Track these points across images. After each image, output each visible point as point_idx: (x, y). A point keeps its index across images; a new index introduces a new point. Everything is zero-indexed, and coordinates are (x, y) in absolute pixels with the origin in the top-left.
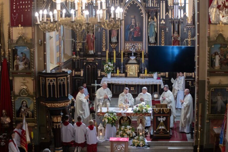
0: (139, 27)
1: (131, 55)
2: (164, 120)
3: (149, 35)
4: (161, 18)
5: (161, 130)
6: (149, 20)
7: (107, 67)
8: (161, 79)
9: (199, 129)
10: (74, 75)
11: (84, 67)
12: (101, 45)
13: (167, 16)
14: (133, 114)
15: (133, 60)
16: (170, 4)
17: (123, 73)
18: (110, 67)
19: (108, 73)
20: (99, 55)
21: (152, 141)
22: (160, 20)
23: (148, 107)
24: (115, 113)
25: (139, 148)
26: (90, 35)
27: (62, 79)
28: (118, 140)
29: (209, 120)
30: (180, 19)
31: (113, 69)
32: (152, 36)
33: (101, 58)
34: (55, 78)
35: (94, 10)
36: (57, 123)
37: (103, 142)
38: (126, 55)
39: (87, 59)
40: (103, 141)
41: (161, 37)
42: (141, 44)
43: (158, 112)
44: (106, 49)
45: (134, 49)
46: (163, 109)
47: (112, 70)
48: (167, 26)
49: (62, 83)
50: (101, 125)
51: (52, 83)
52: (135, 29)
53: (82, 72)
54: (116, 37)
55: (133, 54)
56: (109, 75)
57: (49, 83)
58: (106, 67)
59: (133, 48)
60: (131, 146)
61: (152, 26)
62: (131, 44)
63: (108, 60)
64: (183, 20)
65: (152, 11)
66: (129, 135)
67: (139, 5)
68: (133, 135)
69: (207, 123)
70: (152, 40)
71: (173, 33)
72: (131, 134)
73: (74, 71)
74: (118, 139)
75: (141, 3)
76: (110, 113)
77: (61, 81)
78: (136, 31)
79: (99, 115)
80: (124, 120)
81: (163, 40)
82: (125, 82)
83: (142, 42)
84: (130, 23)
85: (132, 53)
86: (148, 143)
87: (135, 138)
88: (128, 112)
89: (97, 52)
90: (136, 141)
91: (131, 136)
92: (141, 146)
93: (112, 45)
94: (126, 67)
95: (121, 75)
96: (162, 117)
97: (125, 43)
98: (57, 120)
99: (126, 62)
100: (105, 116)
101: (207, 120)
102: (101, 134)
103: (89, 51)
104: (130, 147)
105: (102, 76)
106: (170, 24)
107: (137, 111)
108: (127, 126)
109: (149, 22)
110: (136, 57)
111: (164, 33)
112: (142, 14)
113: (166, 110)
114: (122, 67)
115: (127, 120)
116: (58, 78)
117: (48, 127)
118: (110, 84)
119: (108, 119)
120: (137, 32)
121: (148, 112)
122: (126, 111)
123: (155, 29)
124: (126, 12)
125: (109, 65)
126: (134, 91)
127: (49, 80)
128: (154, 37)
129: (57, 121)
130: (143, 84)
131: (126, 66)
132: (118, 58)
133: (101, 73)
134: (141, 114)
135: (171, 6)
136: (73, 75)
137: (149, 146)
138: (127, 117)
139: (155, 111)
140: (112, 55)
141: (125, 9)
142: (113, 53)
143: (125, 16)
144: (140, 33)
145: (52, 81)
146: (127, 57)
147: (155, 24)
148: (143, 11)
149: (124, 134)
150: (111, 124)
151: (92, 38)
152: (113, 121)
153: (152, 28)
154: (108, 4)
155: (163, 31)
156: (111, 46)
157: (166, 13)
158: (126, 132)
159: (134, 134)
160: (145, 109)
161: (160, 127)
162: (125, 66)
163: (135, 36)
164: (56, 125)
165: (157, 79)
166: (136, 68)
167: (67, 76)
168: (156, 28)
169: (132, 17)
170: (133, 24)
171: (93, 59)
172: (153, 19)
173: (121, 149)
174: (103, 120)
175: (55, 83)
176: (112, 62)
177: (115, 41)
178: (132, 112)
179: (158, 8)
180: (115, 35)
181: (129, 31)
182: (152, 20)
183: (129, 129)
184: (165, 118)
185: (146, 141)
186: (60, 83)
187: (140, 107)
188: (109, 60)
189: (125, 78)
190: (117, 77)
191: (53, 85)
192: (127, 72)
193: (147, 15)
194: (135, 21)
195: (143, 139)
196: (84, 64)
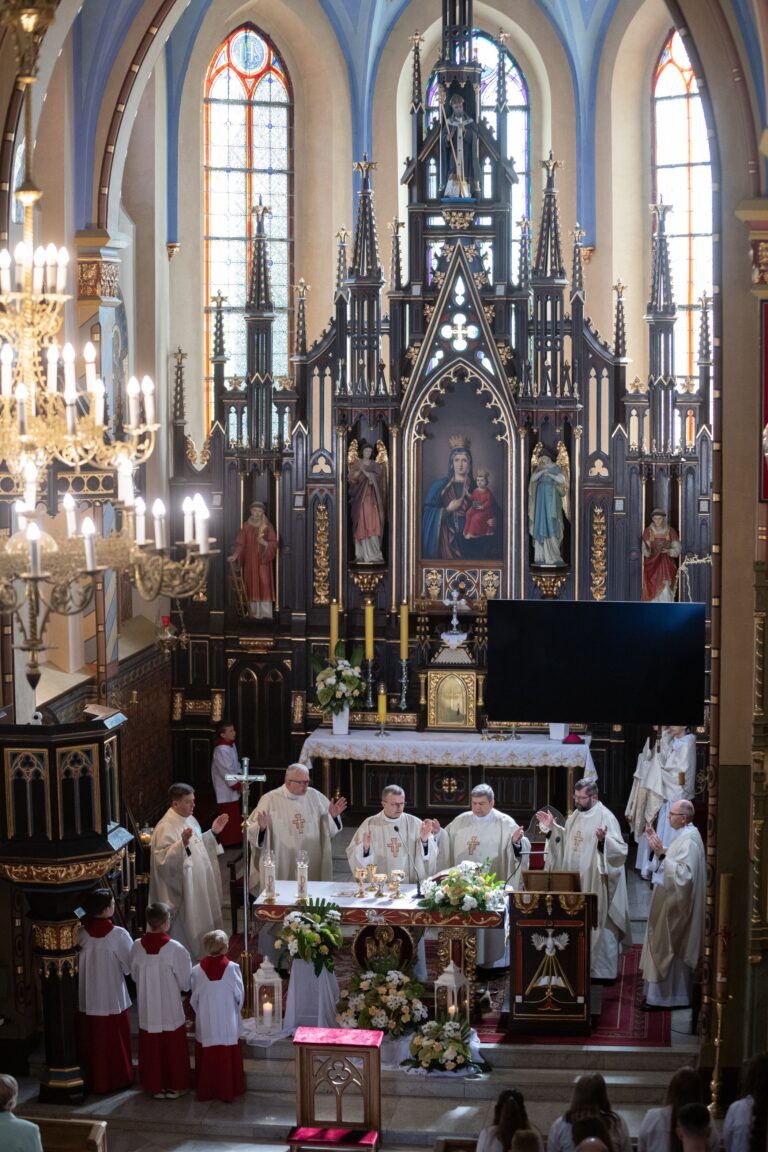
0: (488, 490)
1: (448, 628)
2: (561, 947)
3: (531, 532)
4: (592, 449)
5: (549, 993)
6: (534, 459)
7: (332, 680)
8: (583, 742)
9: (719, 995)
10: (183, 714)
11: (227, 681)
12: (308, 577)
13: (619, 442)
14: (418, 915)
15: (453, 647)
16: (633, 385)
17: (408, 710)
18: (344, 681)
19: (333, 709)
20: (299, 623)
21: (502, 1042)
22: (588, 461)
23: (489, 885)
24: (336, 912)
25: (438, 1077)
26: (255, 530)
27: (76, 755)
28: (330, 1041)
29: (763, 953)
30: (678, 457)
31: (356, 693)
32: (549, 536)
33: (306, 635)
34: (45, 751)
35: (274, 409)
36: (59, 953)
37: (276, 1044)
38: (420, 624)
39: (243, 640)
40: (273, 1040)
41: (592, 538)
42: (497, 573)
43: (534, 910)
44: (333, 593)
45: (459, 598)
46: (555, 897)
47: (355, 698)
48: (619, 489)
49: (76, 771)
50: (267, 964)
51: (32, 770)
52: (469, 501)
53: (218, 701)
54: (375, 541)
55: (455, 622)
56: (341, 721)
57: (19, 773)
58: (325, 680)
59: (455, 594)
60: (406, 1067)
61: (548, 487)
62: (450, 573)
63: (337, 646)
64: (696, 459)
65: (546, 418)
66: (396, 1014)
67: (485, 386)
68: (413, 1015)
69: (754, 965)
70: (547, 554)
71: (649, 521)
72: (405, 1009)
73: (179, 699)
74: (335, 1037)
75: (495, 380)
76: (312, 910)
77: (72, 763)
78: (476, 511)
79: (262, 916)
80: (377, 944)
81: (600, 553)
82: (415, 752)
83: (500, 563)
84: (445, 473)
85: (451, 618)
86: (482, 1052)
87: (425, 1028)
88: (397, 905)
89: (287, 609)
90: (425, 1042)
91: (405, 1019)
92: (450, 1066)
93: (357, 575)
94: (423, 681)
95: (398, 719)
96: (550, 932)
97: (419, 564)
98: (58, 939)
99: (425, 659)
100: (286, 924)
101: (754, 953)
102: (268, 1006)
103: (252, 605)
104: (400, 1068)
105: (312, 724)
106: (634, 476)
107: (437, 901)
108: (390, 972)
109: (535, 467)
110: (470, 637)
111: (602, 520)
112: (501, 429)
113: (572, 902)
114: (404, 681)
115: (394, 941)
116: (59, 750)
117: (20, 970)
118: (343, 760)
119: (300, 936)
120: (477, 517)
121: (490, 906)
122: (390, 902)
123: (559, 503)
124: (426, 421)
125: (339, 674)
126: (457, 794)
127: (18, 759)
128: (555, 542)
129: (58, 944)
130: (501, 764)
131: (422, 676)
132: (388, 639)
133: (305, 711)
134: (453, 914)
135: (637, 391)
136: (177, 717)
137: (486, 1068)
138: (392, 931)
139: (519, 906)
140: (358, 625)
141: (422, 405)
142: (363, 613)
143: (423, 437)
144: (490, 522)
145: (32, 765)
146: (425, 633)
147: (562, 479)
148: (505, 418)
149: (373, 1010)
150: (313, 960)
151: (266, 544)
152: (325, 949)
153: (547, 497)
154: (338, 383)
155: (598, 511)
156: (356, 580)
157: (612, 429)
158: (383, 998)
159: (421, 1010)
160: (474, 895)
161: (544, 981)
162: (419, 679)
163: (468, 536)
164: (53, 964)
165: (566, 742)
166: (467, 688)
167: (100, 741)
168: (565, 501)
169: (457, 442)
170: (458, 478)
171: (269, 641)
172: (553, 455)
173: (349, 1081)
174: (278, 944)
175: (45, 775)
176: (358, 659)
177: (374, 559)
178: (414, 905)
179: (574, 401)
180: (370, 528)
181: (442, 509)
182: (545, 459)
183: (399, 988)
184: (565, 938)
185: (476, 1043)
186: (68, 772)
187: (451, 883)
188: (342, 650)
189: (414, 733)
190: (376, 727)
191: (37, 782)
192: (426, 706)
193: (522, 436)
194: (471, 463)
195: (459, 1034)
196: (226, 664)
